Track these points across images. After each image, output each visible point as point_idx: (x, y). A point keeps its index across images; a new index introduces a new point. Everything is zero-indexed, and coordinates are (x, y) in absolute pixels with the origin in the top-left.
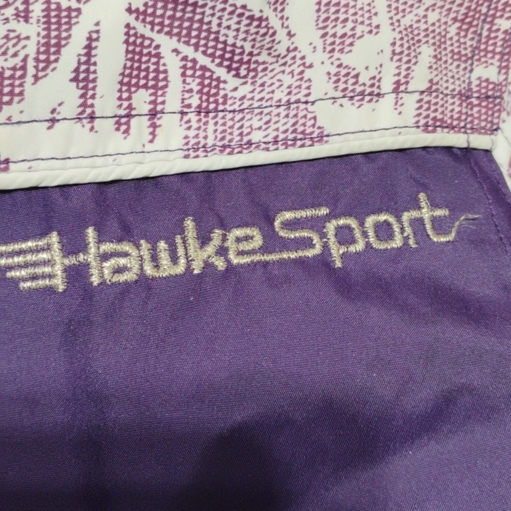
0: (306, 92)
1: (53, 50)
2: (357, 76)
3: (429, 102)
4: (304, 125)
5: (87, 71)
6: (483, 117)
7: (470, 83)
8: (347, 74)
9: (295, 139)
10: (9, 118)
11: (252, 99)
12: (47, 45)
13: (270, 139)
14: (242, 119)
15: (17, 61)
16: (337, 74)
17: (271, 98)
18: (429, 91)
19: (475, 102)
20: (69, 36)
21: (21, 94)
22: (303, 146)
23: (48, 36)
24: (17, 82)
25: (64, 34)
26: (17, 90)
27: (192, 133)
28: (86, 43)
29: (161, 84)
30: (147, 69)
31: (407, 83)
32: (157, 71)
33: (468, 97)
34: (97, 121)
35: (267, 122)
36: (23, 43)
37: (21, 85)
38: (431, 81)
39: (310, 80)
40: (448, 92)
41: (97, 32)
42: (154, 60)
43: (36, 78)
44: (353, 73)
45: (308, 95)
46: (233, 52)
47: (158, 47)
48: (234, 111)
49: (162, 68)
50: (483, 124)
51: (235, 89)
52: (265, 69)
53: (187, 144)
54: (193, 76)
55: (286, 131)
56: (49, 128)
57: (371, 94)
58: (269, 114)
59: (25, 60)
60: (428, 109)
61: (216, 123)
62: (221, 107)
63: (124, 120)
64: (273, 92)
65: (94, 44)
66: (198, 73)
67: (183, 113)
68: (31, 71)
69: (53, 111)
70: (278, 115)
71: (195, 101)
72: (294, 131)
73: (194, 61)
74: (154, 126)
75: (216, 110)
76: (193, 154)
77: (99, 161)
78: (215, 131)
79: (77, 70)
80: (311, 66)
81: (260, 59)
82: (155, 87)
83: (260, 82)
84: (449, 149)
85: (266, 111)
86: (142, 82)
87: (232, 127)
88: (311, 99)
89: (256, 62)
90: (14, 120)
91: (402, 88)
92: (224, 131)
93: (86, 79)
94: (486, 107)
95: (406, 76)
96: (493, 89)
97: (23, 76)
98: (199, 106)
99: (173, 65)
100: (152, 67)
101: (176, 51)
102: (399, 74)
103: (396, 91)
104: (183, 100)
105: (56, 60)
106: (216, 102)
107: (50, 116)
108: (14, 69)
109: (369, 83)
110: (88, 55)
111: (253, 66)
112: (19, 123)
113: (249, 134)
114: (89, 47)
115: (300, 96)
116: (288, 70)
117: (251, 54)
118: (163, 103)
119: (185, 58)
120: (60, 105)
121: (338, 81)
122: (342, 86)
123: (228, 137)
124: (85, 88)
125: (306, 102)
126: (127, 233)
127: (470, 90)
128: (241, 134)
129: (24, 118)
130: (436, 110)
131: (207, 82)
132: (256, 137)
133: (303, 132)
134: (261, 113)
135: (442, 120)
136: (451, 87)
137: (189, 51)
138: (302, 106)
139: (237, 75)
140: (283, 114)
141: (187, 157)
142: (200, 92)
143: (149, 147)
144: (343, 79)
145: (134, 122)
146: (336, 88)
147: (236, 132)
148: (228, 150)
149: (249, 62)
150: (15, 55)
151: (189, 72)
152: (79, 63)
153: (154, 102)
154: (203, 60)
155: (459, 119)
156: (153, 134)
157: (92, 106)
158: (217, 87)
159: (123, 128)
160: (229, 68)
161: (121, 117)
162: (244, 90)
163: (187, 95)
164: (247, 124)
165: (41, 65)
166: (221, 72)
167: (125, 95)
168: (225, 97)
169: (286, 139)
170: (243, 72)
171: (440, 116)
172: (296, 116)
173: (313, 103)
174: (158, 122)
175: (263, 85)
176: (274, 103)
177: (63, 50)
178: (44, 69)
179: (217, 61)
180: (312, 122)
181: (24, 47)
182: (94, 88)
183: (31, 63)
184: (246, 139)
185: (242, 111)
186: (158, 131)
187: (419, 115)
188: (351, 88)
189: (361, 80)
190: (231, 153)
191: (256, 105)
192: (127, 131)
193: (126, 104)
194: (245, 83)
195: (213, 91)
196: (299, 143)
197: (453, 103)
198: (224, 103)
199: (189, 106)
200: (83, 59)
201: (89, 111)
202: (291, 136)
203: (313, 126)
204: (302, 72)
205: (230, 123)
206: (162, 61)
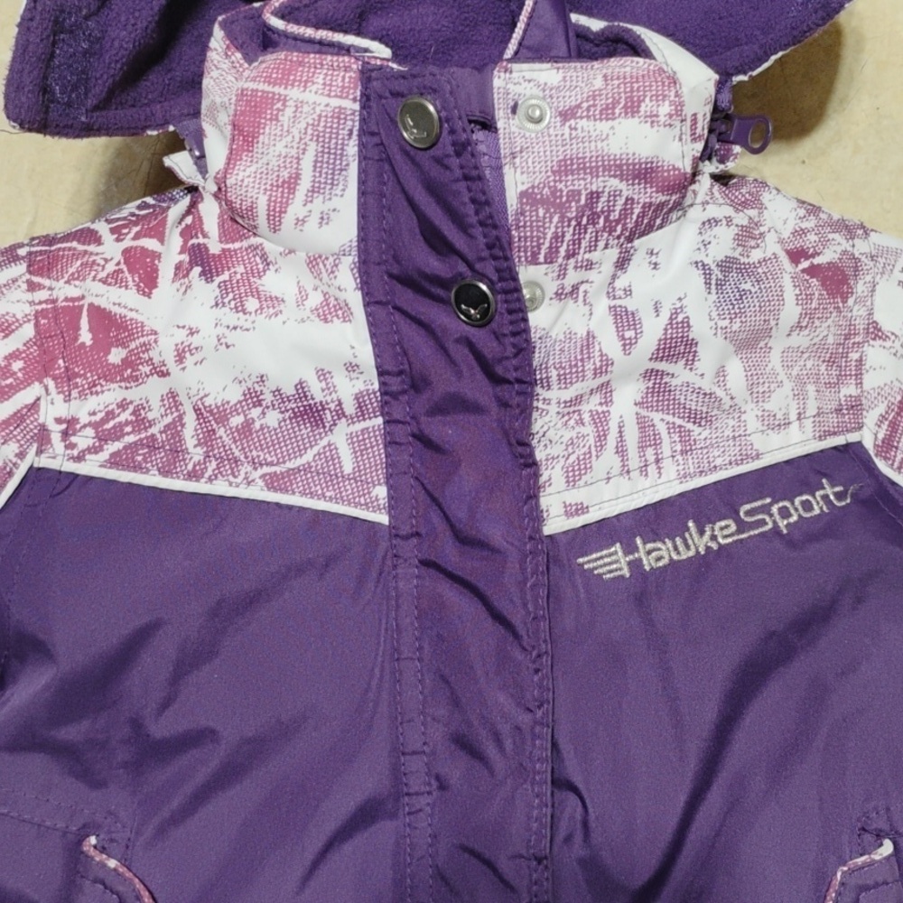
0: (744, 429)
1: (603, 438)
2: (775, 416)
3: (819, 422)
4: (746, 450)
5: (622, 446)
6: (852, 421)
7: (840, 400)
8: (769, 415)
9: (742, 460)
10: (586, 483)
11: (711, 438)
12: (599, 436)
13: (727, 462)
14: (707, 453)
15: (586, 449)
16: (762, 416)
17: (723, 436)
18: (818, 414)
19: (845, 412)
20: (608, 429)
21: (591, 467)
22: (748, 463)
23: (598, 431)
24: (588, 461)
25: (606, 428)
26: (588, 466)
27: (681, 467)
28: (618, 430)
29: (658, 442)
30: (649, 435)
31: (805, 412)
32: (654, 435)
33: (841, 410)
34: (631, 474)
35: (724, 452)
36: (587, 438)
37: (590, 462)
38: (818, 408)
39: (745, 421)
40: (828, 411)
41: (622, 422)
42: (652, 428)
43: (597, 457)
44: (772, 414)
45: (745, 430)
46: (696, 414)
47: (652, 420)
48: (701, 448)
49: (657, 432)
50: (853, 425)
51: (700, 434)
52: (717, 419)
53: (679, 475)
54: (674, 432)
55: (735, 455)
56: (607, 483)
57: (784, 424)
58: (724, 446)
59: (590, 448)
60: (820, 426)
61: (693, 458)
62: (694, 448)
63: (644, 469)
64: (723, 432)
65: (623, 429)
66: (677, 430)
67: (673, 457)
68: (594, 453)
69: (608, 473)
70: (729, 446)
71: (678, 447)
72: (741, 455)
73: (674, 423)
74: (659, 468)
75: (691, 450)
76: (684, 480)
77: (635, 496)
78: (693, 463)
79: (617, 447)
80: (745, 412)
81: (713, 414)
82: (655, 444)
83: (714, 427)
84: (835, 448)
85: (721, 444)
86: (648, 443)
87: (702, 458)
88: (748, 432)
89: (711, 416)
90: (589, 483)
91: (802, 416)
92: (698, 463)
93: (622, 451)
94: (853, 414)
95: (804, 408)
96: (855, 401)
97: (590, 457)
98: (682, 450)
99: (662, 428)
100: (652, 433)
101: (662, 420)
102: (799, 408)
103: (799, 419)
104: (672, 448)
105: (606, 444)
106: (690, 444)
107: (606, 476)
108: (585, 454)
109: (782, 418)
110: (621, 436)
111: (709, 419)
112: (591, 484)
113: (713, 461)
114: (620, 432)
115: (741, 432)
116: (731, 416)
117: (707, 413)
118: (662, 453)
119: (668, 423)
120: (611, 468)
121: (763, 420)
122: (766, 423)
123: (702, 465)
124: (623, 456)
125: (745, 435)
126: (656, 537)
127: (841, 405)
128: (709, 462)
129: (594, 480)
130: (824, 426)
131: (683, 434)
132: (718, 462)
133: (746, 455)
134: (718, 446)
135: (829, 431)
136: (830, 407)
137: (670, 418)
138: (743, 438)
139: (700, 426)
140: (732, 444)
141: (681, 483)
142: (680, 441)
143: (660, 481)
144: (767, 419)
145: (649, 468)
146: (763, 425)
147: (706, 461)
148: (704, 474)
149: (706, 417)
150: (584, 446)
151: (672, 431)
152: (618, 443)
153: (656, 454)
154: (679, 422)
155: (838, 427)
156: (659, 473)
157: (628, 465)
158: (689, 435)
159: (644, 473)
160: (694, 423)
161: (642, 467)
162: (706, 434)
163: (673, 445)
164: (711, 455)
165: (599, 449)
166: (690, 426)
167: (642, 454)
168: (695, 440)
169: (736, 460)
170: (703, 423)
171: (827, 429)
172: (740, 445)
173: (749, 435)
174: (661, 466)
175: (716, 428)
176: (725, 439)
177: (608, 437)
178: (601, 450)
179: (687, 419)
180: (750, 447)
181: (588, 441)
182: (627, 455)
183: (593, 449)
184: (712, 465)
185: (706, 447)
186: (662, 471)
187: (815, 431)
188: (772, 423)
189: (778, 417)
190: (706, 475)
191: (714, 441)
192: (646, 475)
193: (643, 459)
194: (705, 429)
195: (687, 438)
196: (745, 462)
197: (833, 418)
198: (695, 444)
199: (675, 451)
200: (619, 439)
201: (626, 468)
202: (739, 458)
203: (752, 449)
204: (739, 417)
205: (701, 456)
206: (656, 428)
